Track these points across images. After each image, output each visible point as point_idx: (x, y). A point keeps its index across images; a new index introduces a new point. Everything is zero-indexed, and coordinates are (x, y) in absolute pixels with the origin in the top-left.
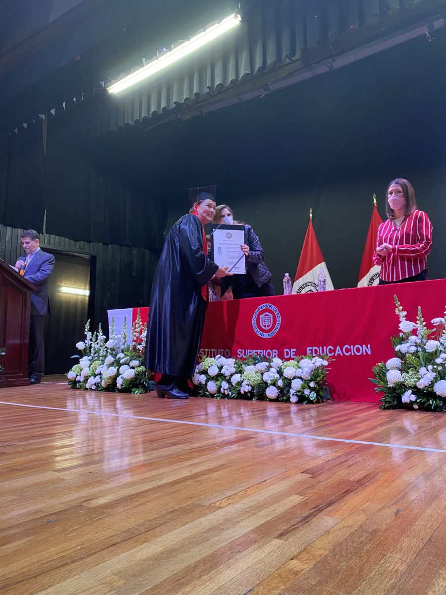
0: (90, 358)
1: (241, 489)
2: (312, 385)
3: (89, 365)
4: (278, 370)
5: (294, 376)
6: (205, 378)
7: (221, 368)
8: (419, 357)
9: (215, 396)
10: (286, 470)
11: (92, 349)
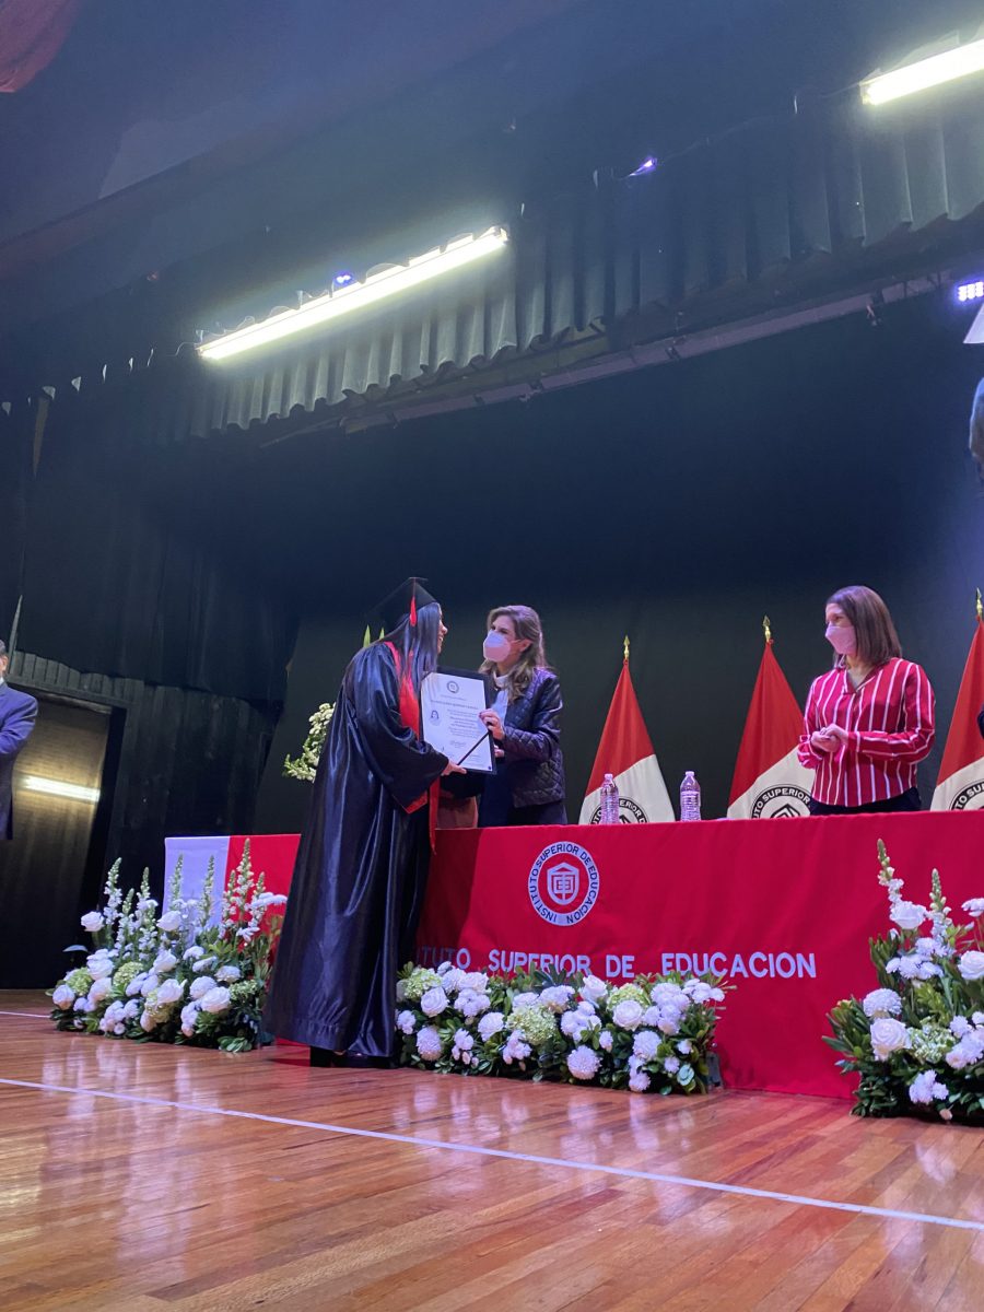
0: (114, 953)
2: (684, 1047)
3: (110, 972)
4: (598, 1006)
5: (639, 1022)
6: (412, 1020)
7: (453, 996)
8: (941, 990)
9: (437, 1065)
11: (120, 932)
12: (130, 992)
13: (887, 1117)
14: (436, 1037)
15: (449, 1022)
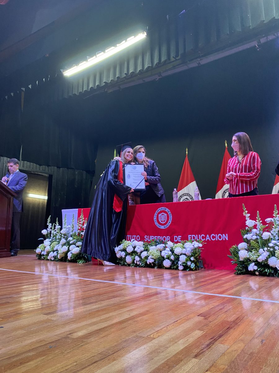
0: (50, 240)
1: (163, 326)
2: (192, 259)
3: (50, 245)
4: (171, 249)
5: (181, 253)
6: (125, 254)
7: (134, 248)
8: (258, 242)
9: (131, 265)
10: (188, 314)
11: (52, 234)
12: (54, 250)
13: (243, 274)
14: (131, 258)
15: (133, 254)
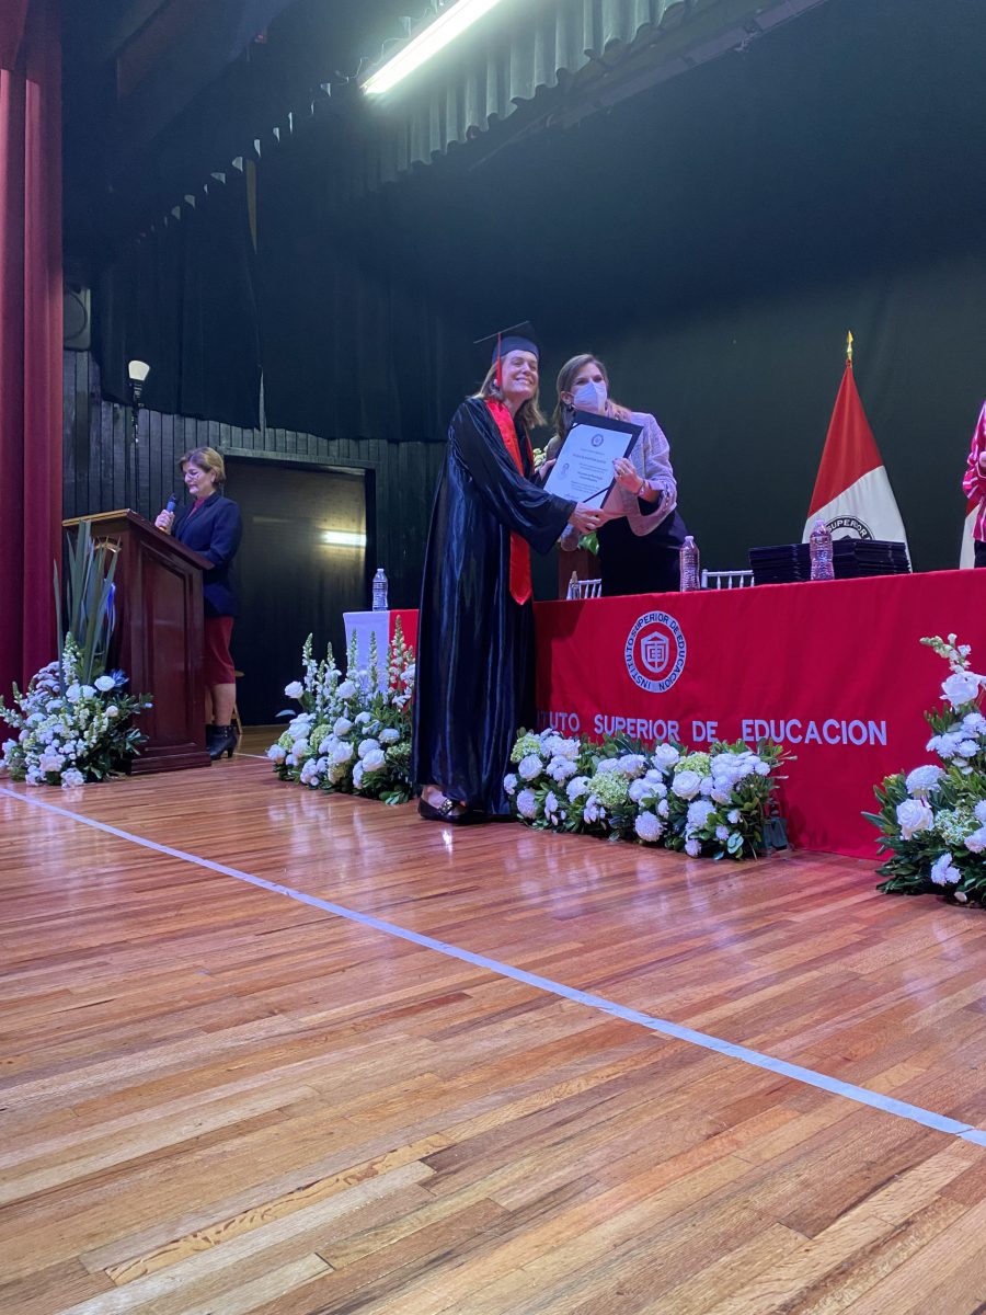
0: (313, 716)
2: (734, 817)
3: (307, 734)
4: (667, 773)
5: (695, 793)
6: (514, 783)
7: (546, 761)
9: (535, 823)
12: (321, 750)
13: (908, 894)
14: (534, 798)
15: (542, 785)
